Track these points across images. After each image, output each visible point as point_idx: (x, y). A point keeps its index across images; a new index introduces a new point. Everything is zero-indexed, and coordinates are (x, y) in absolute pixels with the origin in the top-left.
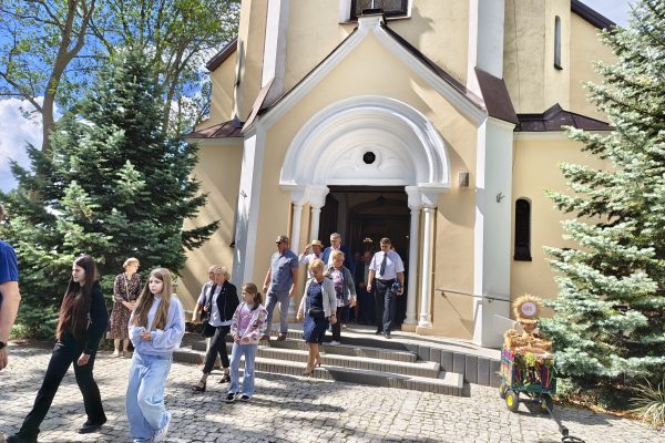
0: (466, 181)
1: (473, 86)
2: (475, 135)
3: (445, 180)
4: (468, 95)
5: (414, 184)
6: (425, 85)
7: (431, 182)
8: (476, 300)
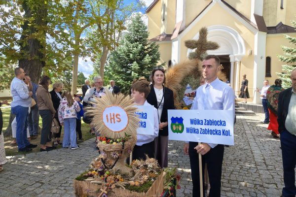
0: (251, 53)
1: (253, 20)
2: (254, 37)
3: (244, 53)
4: (251, 23)
5: (232, 54)
6: (240, 24)
7: (239, 54)
8: (254, 90)
